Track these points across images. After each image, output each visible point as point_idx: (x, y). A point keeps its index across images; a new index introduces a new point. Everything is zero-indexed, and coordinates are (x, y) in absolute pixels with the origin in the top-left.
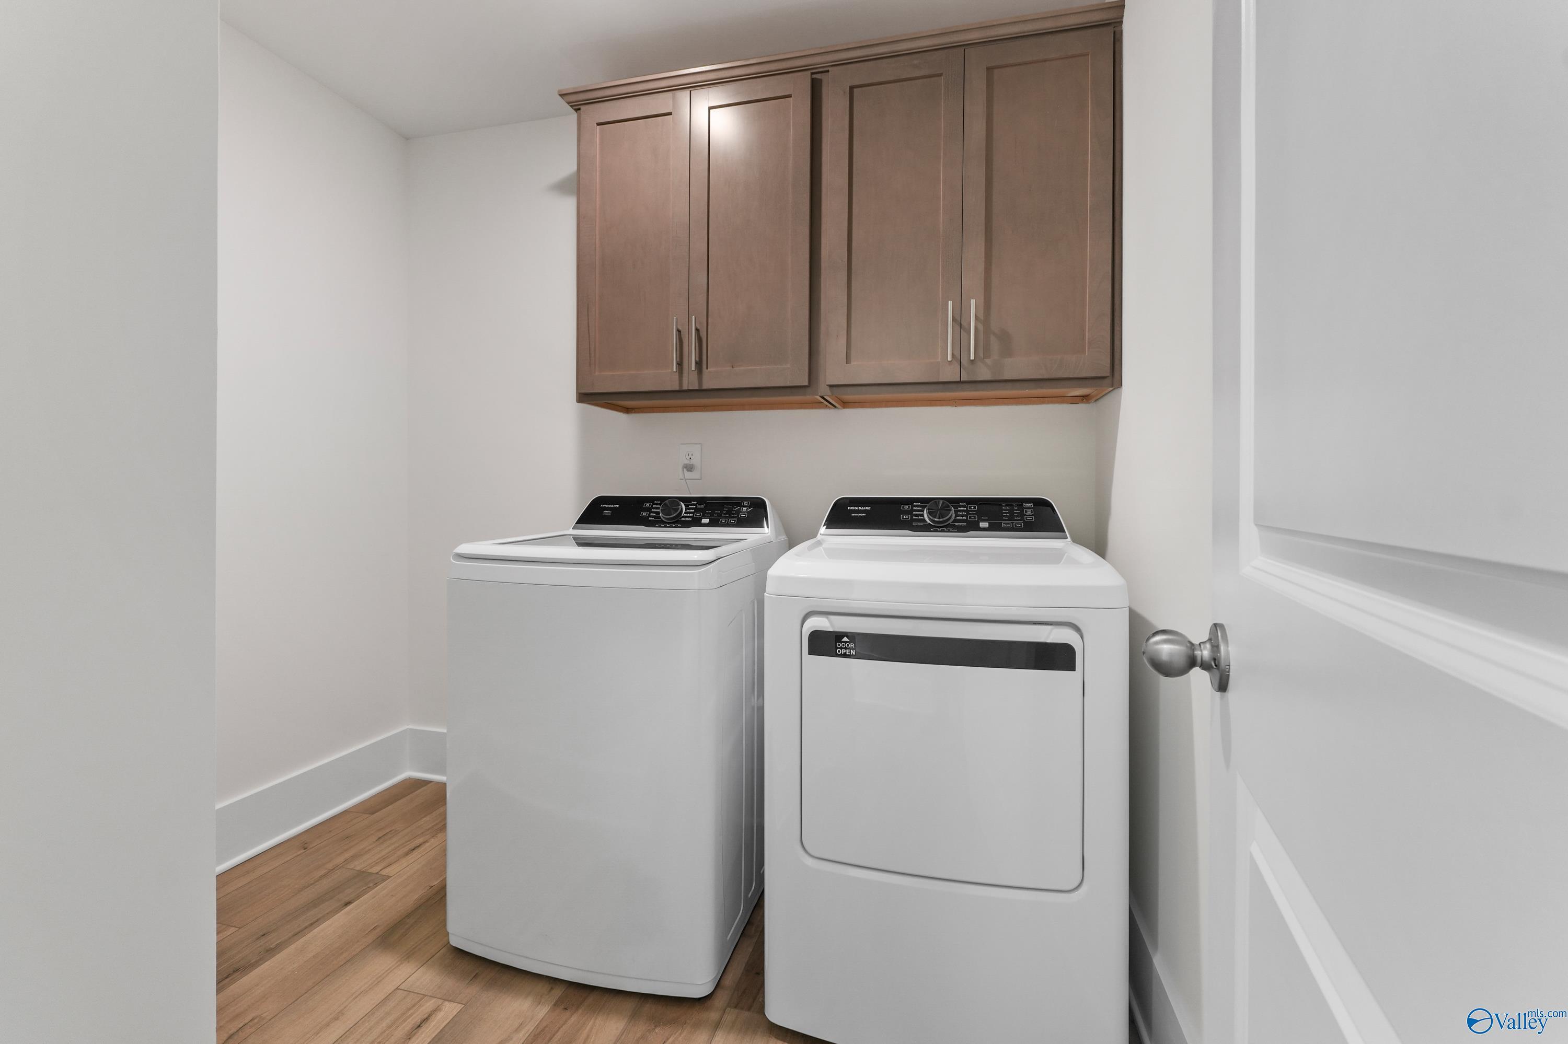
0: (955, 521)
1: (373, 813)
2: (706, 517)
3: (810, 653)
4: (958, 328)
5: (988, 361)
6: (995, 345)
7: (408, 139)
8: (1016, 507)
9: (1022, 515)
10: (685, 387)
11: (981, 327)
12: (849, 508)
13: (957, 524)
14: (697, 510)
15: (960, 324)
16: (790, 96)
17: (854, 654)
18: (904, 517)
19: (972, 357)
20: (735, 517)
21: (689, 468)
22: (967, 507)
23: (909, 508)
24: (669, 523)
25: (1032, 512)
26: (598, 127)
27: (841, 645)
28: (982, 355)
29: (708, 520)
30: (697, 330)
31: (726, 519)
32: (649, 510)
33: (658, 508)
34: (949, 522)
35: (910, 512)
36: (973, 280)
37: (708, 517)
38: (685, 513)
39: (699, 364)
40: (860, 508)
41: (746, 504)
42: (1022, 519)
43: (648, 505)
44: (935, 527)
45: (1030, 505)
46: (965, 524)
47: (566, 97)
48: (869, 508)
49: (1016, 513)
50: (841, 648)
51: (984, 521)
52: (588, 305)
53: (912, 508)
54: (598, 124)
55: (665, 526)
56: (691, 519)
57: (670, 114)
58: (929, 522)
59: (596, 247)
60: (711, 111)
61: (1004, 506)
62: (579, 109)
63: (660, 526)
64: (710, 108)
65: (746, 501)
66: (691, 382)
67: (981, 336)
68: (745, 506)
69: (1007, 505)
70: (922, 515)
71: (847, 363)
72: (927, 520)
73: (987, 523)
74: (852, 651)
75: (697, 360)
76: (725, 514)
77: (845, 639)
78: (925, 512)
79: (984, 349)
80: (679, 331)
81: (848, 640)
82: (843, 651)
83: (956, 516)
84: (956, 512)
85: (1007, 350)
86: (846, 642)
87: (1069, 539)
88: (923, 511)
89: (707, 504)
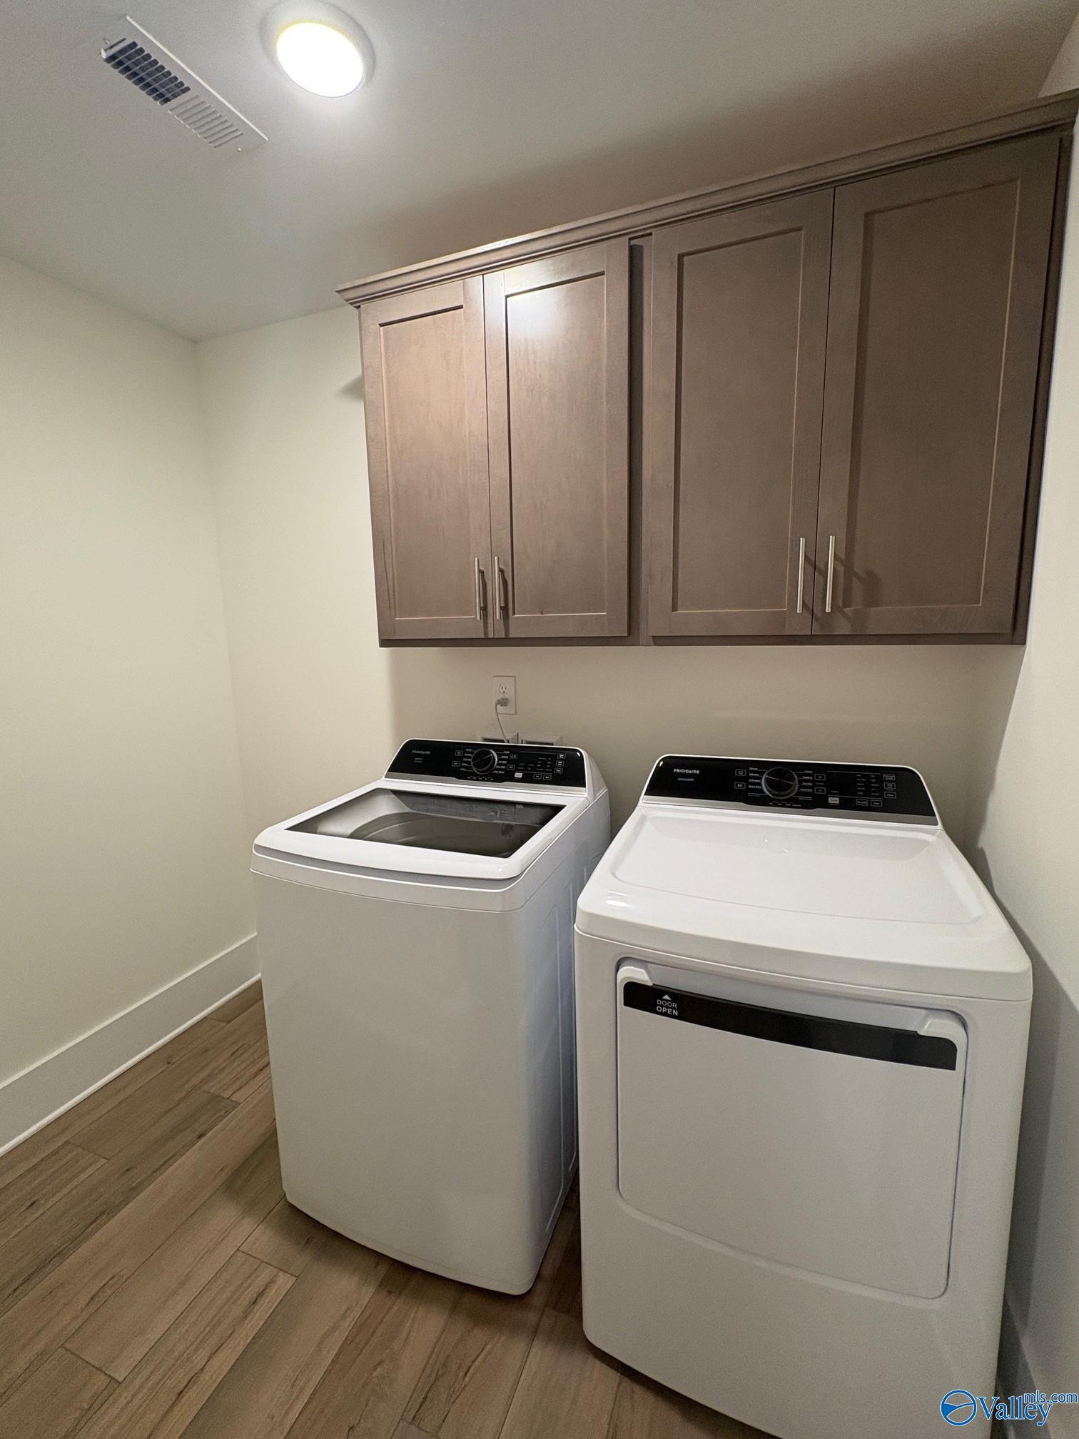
0: (799, 793)
1: (229, 1022)
2: (519, 771)
3: (626, 1004)
4: (811, 569)
5: (847, 610)
6: (858, 590)
7: (196, 342)
8: (873, 779)
9: (881, 790)
10: (491, 636)
11: (841, 569)
12: (675, 770)
13: (801, 798)
14: (510, 761)
15: (816, 567)
16: (602, 274)
17: (677, 1014)
18: (739, 785)
19: (828, 609)
20: (550, 772)
21: (503, 702)
22: (813, 777)
23: (744, 773)
24: (480, 776)
25: (893, 787)
26: (382, 328)
27: (662, 1003)
28: (840, 604)
29: (521, 774)
30: (501, 571)
31: (541, 774)
32: (460, 759)
33: (469, 757)
34: (791, 795)
35: (745, 779)
36: (832, 508)
37: (521, 770)
38: (497, 765)
39: (505, 609)
40: (687, 771)
41: (561, 756)
42: (881, 796)
43: (459, 753)
44: (775, 800)
45: (892, 777)
46: (810, 798)
47: (344, 294)
48: (698, 772)
49: (874, 787)
50: (662, 1006)
51: (834, 795)
52: (383, 540)
53: (748, 774)
54: (382, 325)
55: (477, 780)
56: (503, 772)
57: (461, 307)
58: (767, 793)
59: (388, 476)
60: (508, 299)
61: (859, 778)
62: (359, 307)
63: (472, 779)
64: (507, 297)
65: (561, 753)
66: (496, 630)
67: (841, 579)
68: (561, 760)
69: (863, 776)
70: (760, 784)
71: (673, 611)
72: (765, 790)
73: (838, 799)
74: (674, 1011)
75: (503, 605)
76: (539, 768)
77: (666, 997)
78: (763, 780)
79: (844, 597)
80: (481, 572)
81: (669, 999)
82: (664, 1010)
83: (800, 787)
84: (801, 782)
85: (873, 599)
86: (667, 1001)
87: (940, 825)
88: (760, 778)
89: (520, 756)
